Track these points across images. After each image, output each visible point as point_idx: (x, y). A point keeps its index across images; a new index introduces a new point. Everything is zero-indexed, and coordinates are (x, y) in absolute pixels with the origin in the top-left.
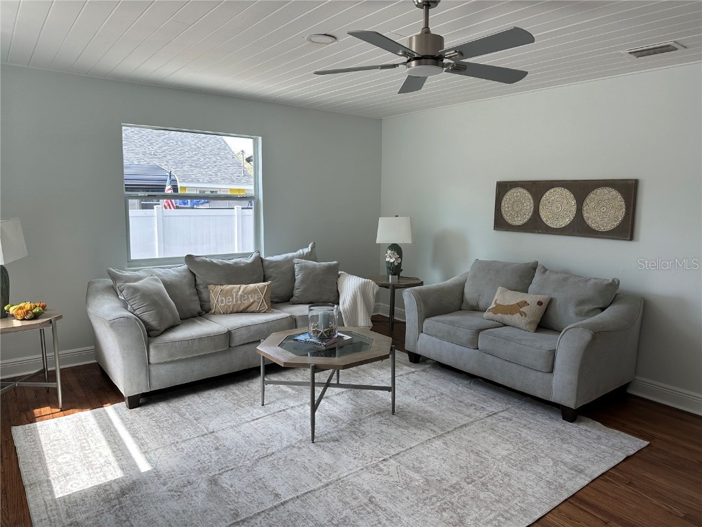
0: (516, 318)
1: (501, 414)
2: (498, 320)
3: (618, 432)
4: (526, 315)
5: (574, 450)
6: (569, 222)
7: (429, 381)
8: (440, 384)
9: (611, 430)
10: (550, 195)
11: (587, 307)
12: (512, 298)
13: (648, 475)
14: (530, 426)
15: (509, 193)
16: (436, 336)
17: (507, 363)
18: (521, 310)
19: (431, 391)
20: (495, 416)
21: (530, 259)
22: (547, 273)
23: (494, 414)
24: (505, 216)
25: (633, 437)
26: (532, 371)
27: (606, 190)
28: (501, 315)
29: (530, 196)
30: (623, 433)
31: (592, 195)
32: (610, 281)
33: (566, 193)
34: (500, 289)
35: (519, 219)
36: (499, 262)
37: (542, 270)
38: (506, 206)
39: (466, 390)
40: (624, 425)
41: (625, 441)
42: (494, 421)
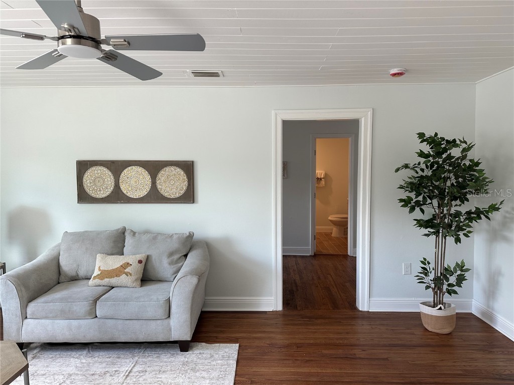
0: (123, 279)
1: (135, 370)
2: (105, 284)
3: (218, 344)
4: (131, 274)
5: (204, 374)
6: (146, 193)
7: (47, 366)
8: (61, 366)
9: (213, 345)
10: (127, 173)
11: (176, 257)
12: (115, 262)
13: (255, 369)
14: (163, 369)
15: (90, 171)
16: (46, 318)
17: (128, 321)
18: (126, 271)
19: (56, 377)
20: (131, 374)
21: (118, 226)
22: (137, 235)
23: (129, 373)
24: (87, 190)
25: (228, 345)
26: (152, 322)
27: (172, 168)
28: (108, 279)
29: (110, 173)
30: (221, 345)
31: (162, 172)
32: (188, 234)
33: (140, 170)
34: (99, 257)
35: (102, 192)
36: (91, 232)
37: (132, 233)
38: (88, 181)
39: (90, 360)
40: (217, 337)
41: (227, 350)
42: (134, 380)
